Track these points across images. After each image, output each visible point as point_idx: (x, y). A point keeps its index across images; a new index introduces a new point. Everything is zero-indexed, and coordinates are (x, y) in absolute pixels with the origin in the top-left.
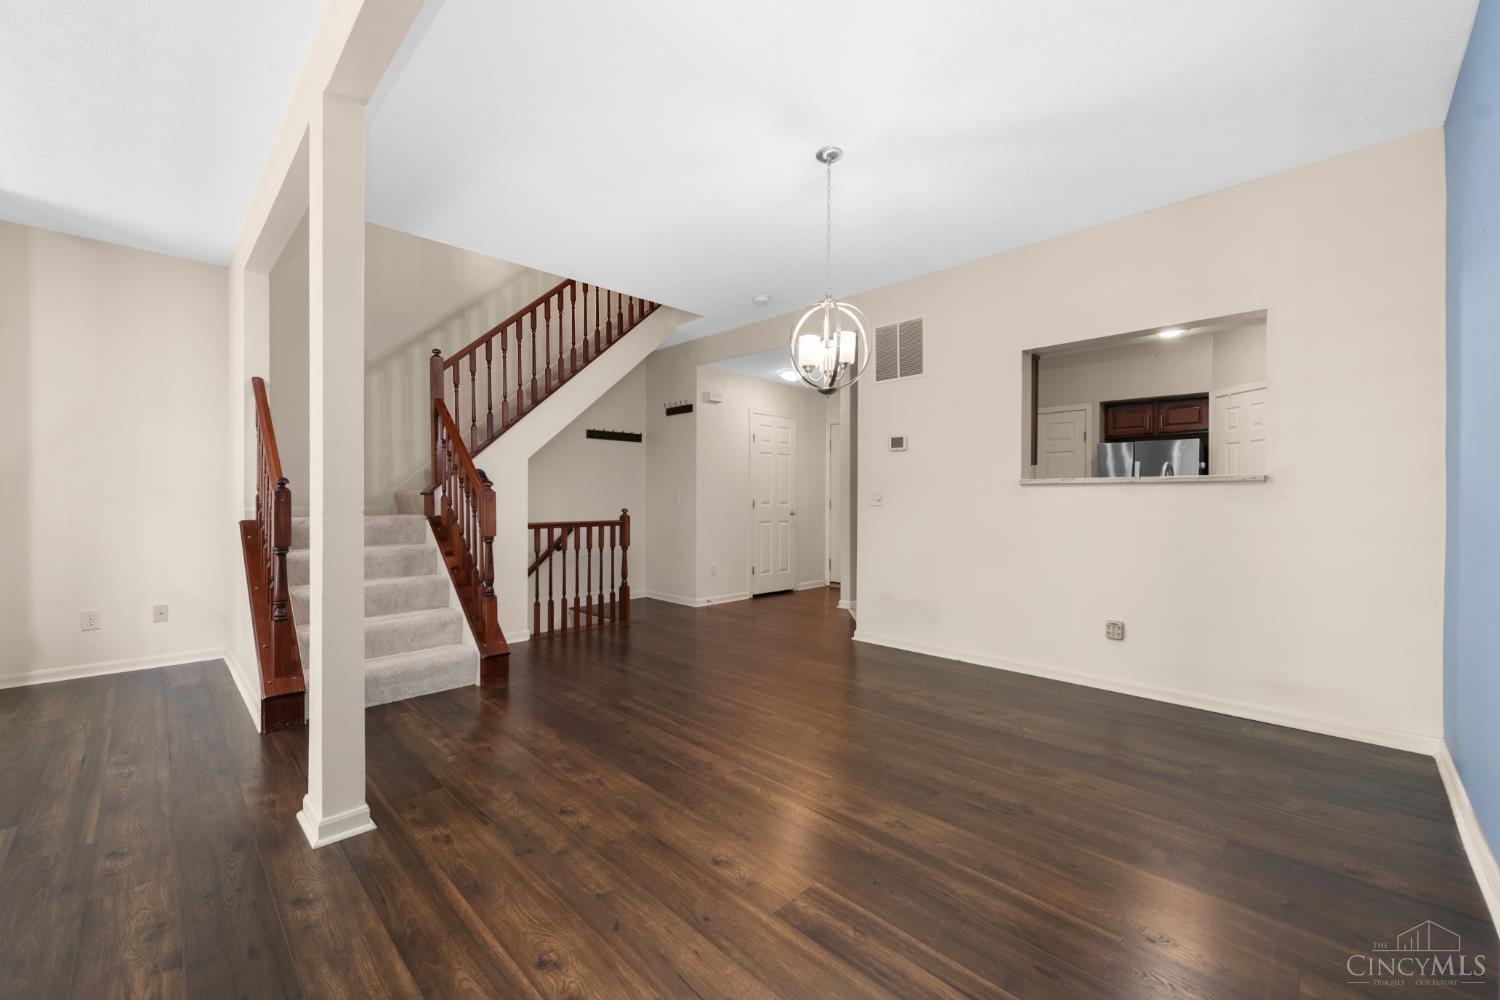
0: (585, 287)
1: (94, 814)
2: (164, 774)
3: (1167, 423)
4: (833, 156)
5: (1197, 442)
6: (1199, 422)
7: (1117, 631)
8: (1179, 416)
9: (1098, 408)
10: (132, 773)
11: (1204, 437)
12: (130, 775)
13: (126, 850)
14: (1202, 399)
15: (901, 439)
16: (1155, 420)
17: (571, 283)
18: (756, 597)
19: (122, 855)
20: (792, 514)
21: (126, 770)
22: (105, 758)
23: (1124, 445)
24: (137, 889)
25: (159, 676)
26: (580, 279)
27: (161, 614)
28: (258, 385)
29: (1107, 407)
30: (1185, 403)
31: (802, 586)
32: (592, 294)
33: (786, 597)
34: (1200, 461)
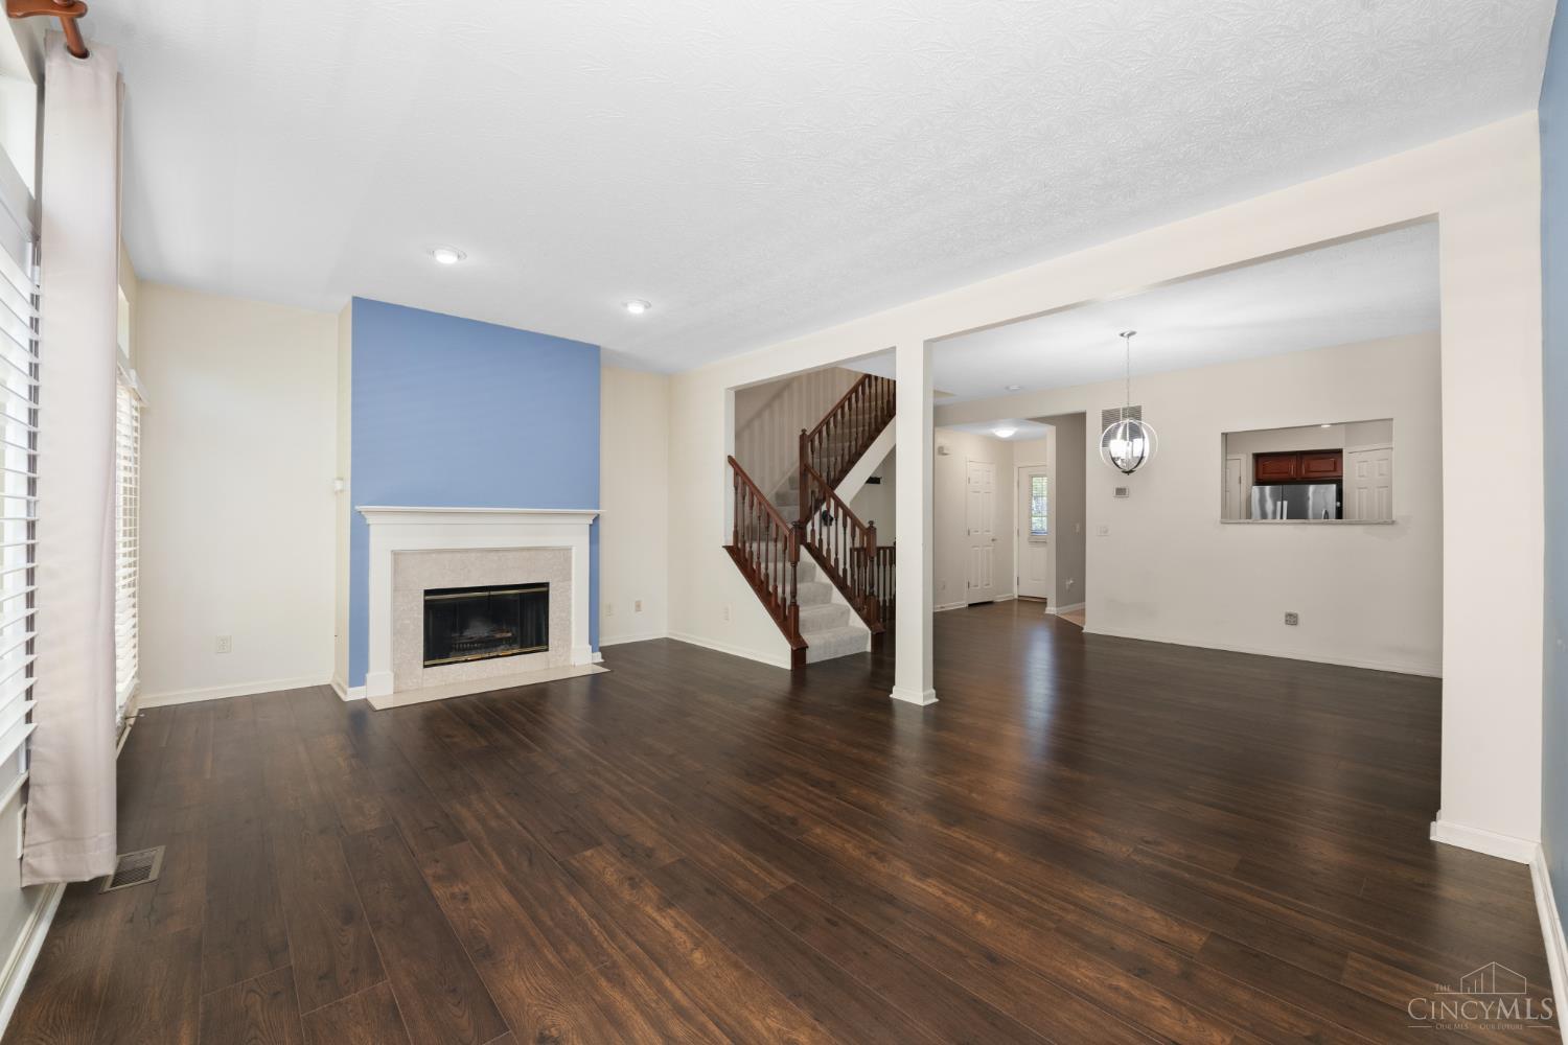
0: (876, 378)
3: (1307, 471)
4: (1132, 334)
5: (1334, 487)
6: (1335, 470)
7: (1292, 619)
8: (1316, 465)
9: (1251, 457)
11: (1339, 482)
14: (1339, 452)
15: (1125, 489)
16: (1298, 468)
17: (869, 376)
18: (970, 605)
20: (993, 540)
23: (1268, 489)
26: (873, 374)
27: (638, 607)
28: (731, 461)
29: (1258, 457)
30: (1322, 456)
31: (999, 598)
32: (879, 381)
33: (988, 607)
34: (1337, 501)
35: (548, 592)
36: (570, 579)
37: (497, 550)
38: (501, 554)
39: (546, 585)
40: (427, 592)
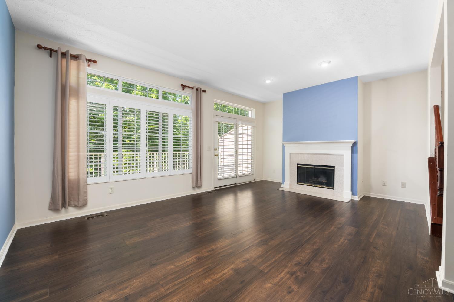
1: (374, 234)
2: (394, 233)
10: (386, 229)
12: (385, 229)
13: (378, 248)
19: (377, 249)
21: (385, 227)
22: (381, 221)
24: (378, 261)
25: (402, 204)
27: (403, 185)
28: (436, 108)
35: (334, 169)
36: (343, 166)
37: (316, 154)
38: (317, 155)
39: (334, 167)
40: (298, 164)
